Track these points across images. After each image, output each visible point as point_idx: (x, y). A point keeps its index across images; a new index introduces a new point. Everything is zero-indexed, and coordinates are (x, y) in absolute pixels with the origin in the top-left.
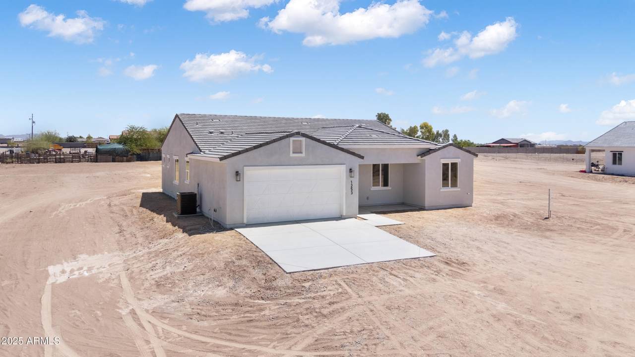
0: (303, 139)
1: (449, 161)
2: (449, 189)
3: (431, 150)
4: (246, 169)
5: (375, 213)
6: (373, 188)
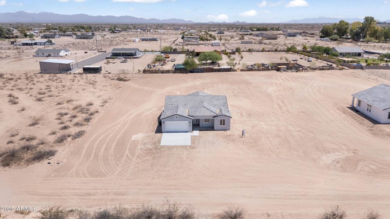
0: (178, 116)
1: (222, 119)
2: (222, 126)
3: (217, 116)
4: (166, 121)
5: (199, 130)
6: (205, 123)
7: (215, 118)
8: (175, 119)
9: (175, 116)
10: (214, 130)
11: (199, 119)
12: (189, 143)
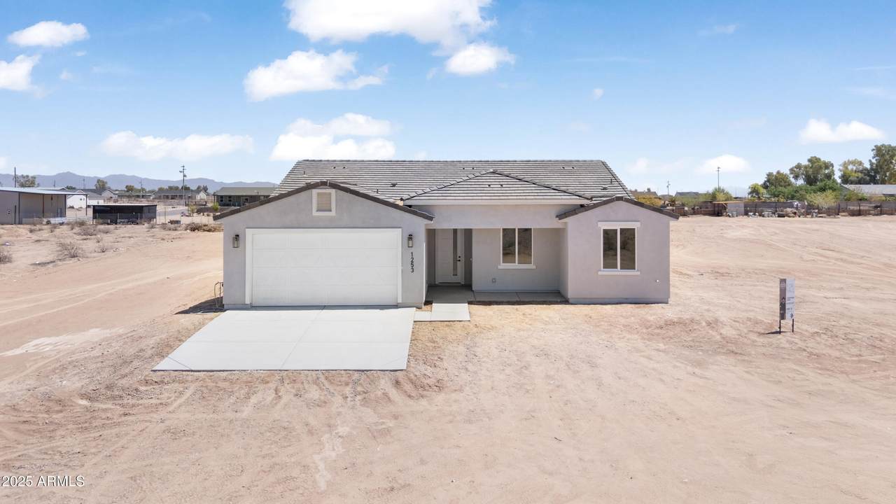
0: (333, 191)
1: (617, 226)
2: (618, 272)
3: (582, 207)
4: (249, 232)
5: (470, 303)
6: (503, 266)
7: (570, 220)
8: (315, 214)
9: (315, 192)
10: (566, 301)
11: (468, 233)
12: (397, 357)
